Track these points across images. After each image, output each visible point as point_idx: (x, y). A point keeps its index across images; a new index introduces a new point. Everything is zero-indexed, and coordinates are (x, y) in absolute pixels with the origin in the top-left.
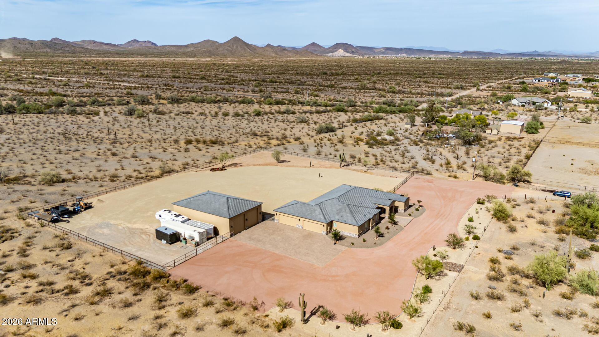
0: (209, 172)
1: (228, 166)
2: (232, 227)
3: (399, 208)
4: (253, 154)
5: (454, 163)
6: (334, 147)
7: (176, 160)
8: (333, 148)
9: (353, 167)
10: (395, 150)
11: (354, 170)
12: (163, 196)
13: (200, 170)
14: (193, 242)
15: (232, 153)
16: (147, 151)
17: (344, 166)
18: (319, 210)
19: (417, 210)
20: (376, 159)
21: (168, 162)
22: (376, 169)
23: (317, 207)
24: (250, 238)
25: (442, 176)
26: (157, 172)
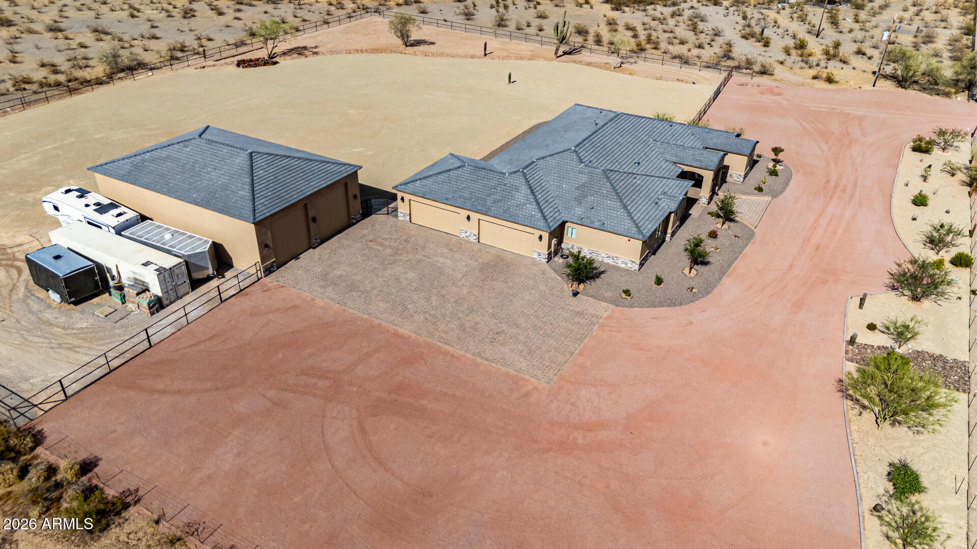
0: (233, 68)
1: (284, 54)
2: (266, 246)
3: (730, 172)
4: (347, 25)
5: (815, 46)
6: (535, 8)
7: (157, 38)
8: (532, 11)
9: (585, 56)
10: (673, 15)
11: (589, 64)
12: (97, 136)
13: (212, 63)
14: (144, 300)
15: (297, 22)
16: (92, 14)
17: (565, 53)
18: (524, 189)
19: (773, 173)
20: (635, 36)
21: (135, 42)
22: (640, 62)
23: (519, 180)
24: (325, 276)
25: (799, 79)
26: (99, 70)
